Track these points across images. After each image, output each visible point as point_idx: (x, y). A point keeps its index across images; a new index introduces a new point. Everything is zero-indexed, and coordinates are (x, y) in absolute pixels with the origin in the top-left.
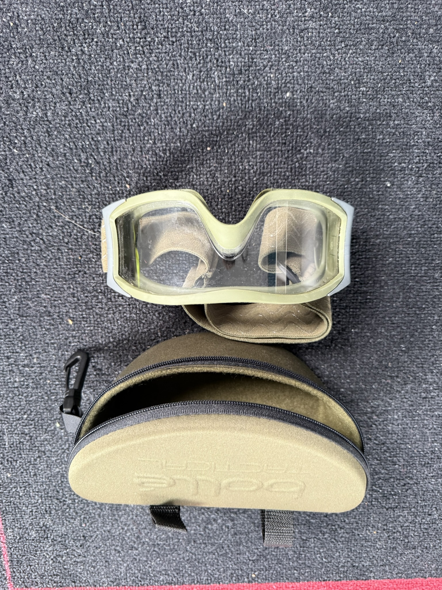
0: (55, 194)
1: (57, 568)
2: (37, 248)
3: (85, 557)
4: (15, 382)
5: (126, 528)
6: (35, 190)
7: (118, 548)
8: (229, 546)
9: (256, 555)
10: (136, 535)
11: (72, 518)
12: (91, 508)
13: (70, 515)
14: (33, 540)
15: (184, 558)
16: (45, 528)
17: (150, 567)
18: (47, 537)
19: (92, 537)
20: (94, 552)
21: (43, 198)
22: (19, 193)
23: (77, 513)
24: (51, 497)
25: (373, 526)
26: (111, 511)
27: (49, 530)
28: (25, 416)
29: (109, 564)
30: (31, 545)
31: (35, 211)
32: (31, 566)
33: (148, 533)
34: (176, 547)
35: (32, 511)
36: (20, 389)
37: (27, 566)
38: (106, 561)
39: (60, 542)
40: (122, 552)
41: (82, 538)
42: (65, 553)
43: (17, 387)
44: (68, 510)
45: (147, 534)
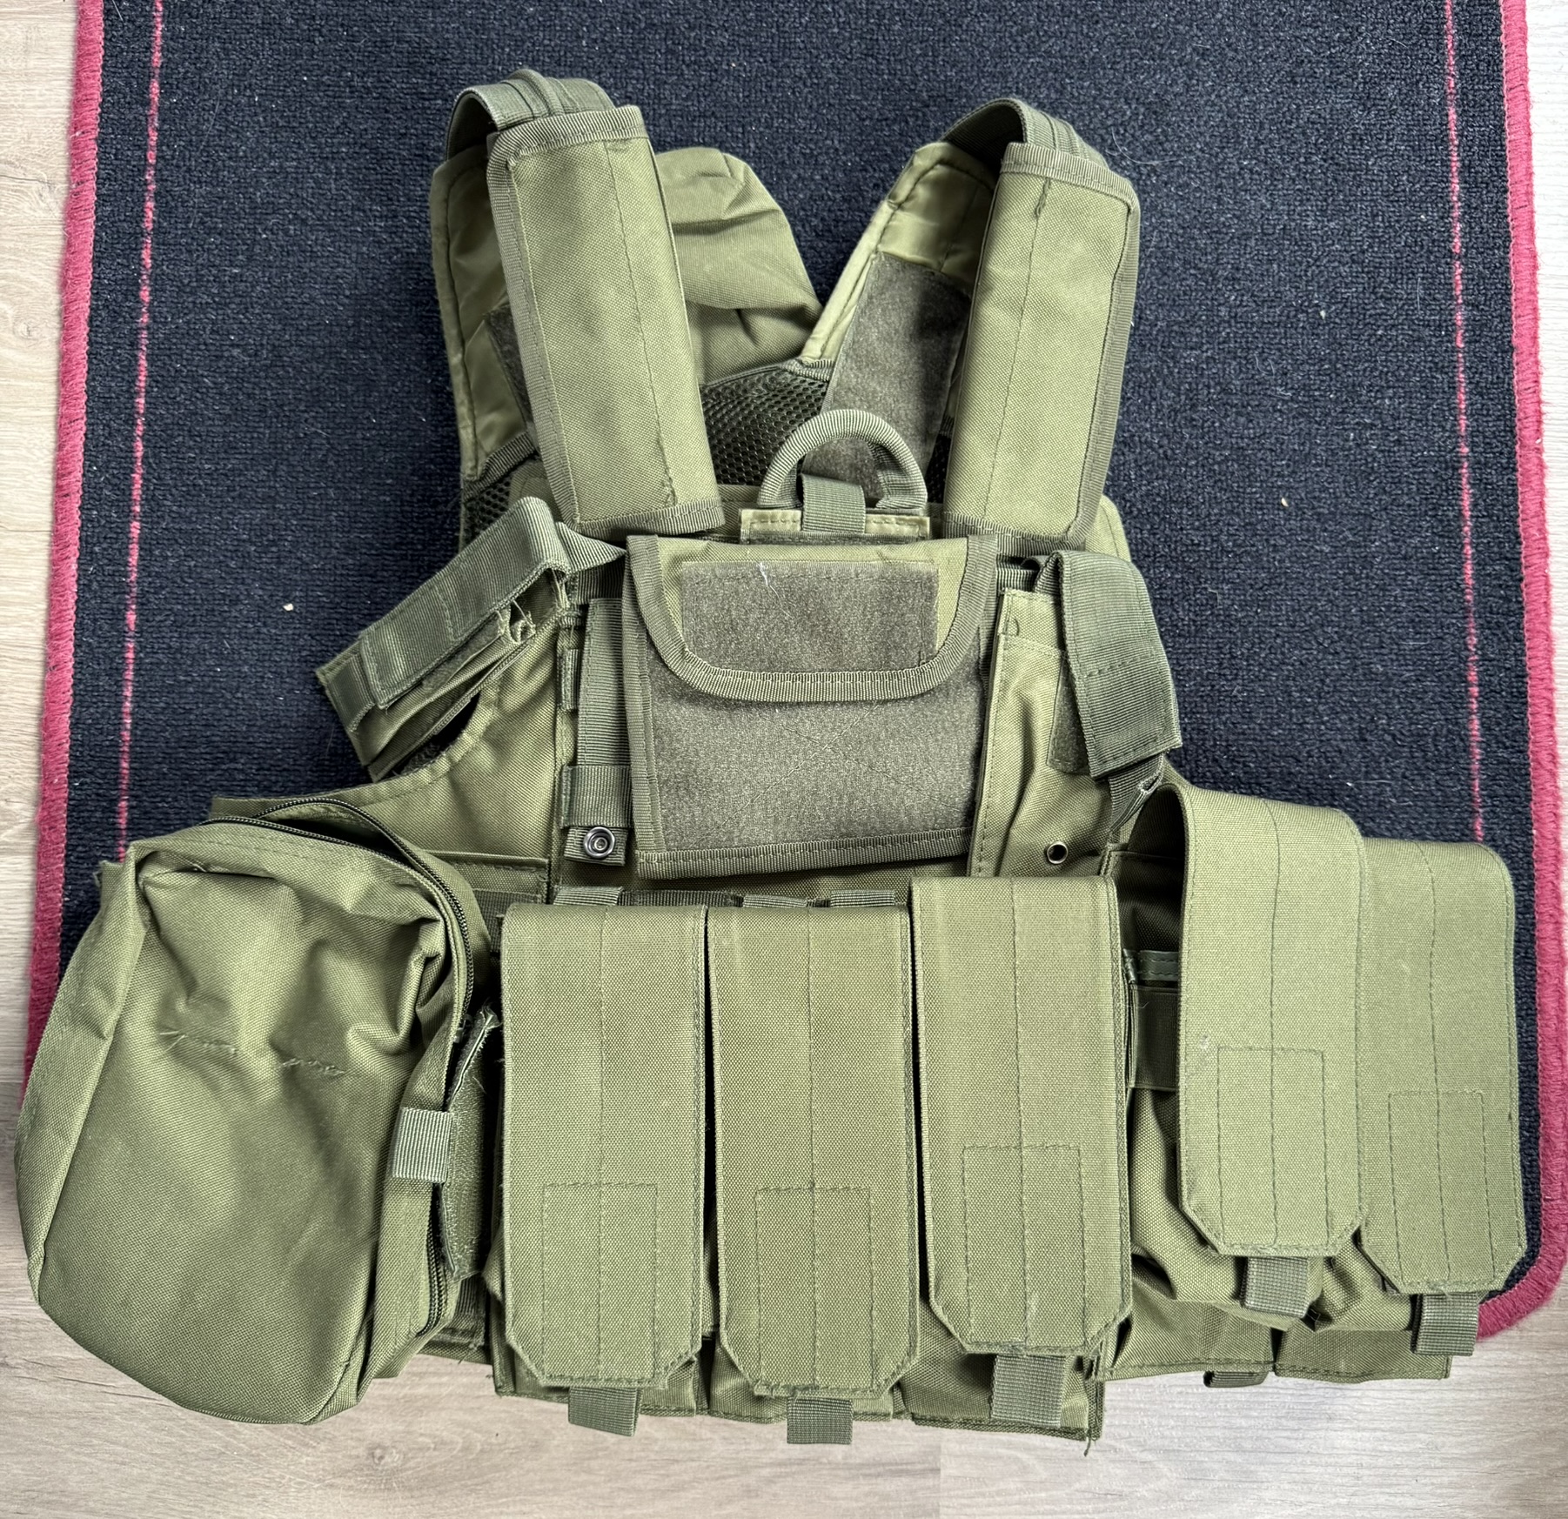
0: (1291, 715)
1: (1353, 14)
2: (1329, 630)
3: (1297, 37)
4: (1390, 398)
5: (1213, 97)
6: (1323, 723)
7: (1231, 54)
8: (1018, 48)
9: (964, 27)
10: (1194, 82)
11: (1313, 123)
12: (1275, 143)
13: (1318, 130)
14: (1393, 79)
15: (1105, 27)
16: (1366, 102)
17: (1171, 9)
18: (1365, 83)
19: (1280, 81)
20: (1278, 47)
21: (1311, 709)
22: (1351, 719)
23: (1304, 133)
24: (1350, 170)
25: (737, 79)
26: (1239, 137)
27: (1361, 98)
28: (1380, 332)
29: (1251, 19)
30: (1397, 68)
31: (1326, 689)
32: (1403, 22)
33: (1171, 85)
34: (1119, 52)
35: (1389, 140)
36: (1383, 383)
37: (1410, 21)
38: (1256, 25)
39: (1342, 72)
40: (1224, 46)
41: (1298, 79)
42: (1334, 47)
43: (1389, 387)
44: (1321, 140)
45: (1175, 82)
